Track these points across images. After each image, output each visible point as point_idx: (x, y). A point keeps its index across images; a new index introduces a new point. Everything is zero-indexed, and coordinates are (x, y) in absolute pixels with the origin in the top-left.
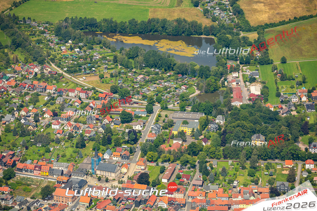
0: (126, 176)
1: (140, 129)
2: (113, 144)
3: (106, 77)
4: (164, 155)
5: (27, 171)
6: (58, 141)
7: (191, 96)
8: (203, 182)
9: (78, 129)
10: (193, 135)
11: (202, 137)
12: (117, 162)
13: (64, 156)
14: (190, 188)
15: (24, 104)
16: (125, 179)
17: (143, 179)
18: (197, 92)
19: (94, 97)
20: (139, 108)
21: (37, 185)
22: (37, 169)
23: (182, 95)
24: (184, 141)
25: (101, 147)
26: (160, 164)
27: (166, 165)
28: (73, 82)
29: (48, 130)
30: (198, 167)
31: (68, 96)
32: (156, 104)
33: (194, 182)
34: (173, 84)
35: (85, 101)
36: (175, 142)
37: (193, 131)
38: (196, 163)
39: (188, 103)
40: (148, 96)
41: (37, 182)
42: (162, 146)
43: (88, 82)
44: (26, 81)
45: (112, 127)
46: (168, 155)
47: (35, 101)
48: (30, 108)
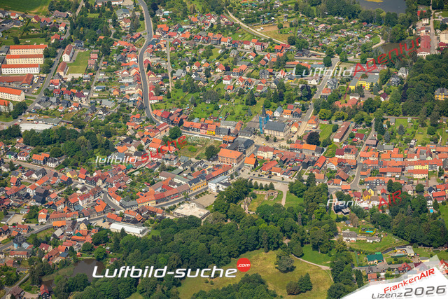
0: (296, 136)
1: (316, 83)
2: (285, 101)
3: (286, 27)
4: (338, 112)
5: (193, 130)
6: (228, 98)
7: (374, 47)
8: (377, 142)
9: (250, 85)
10: (372, 90)
11: (382, 92)
12: (288, 120)
13: (233, 114)
14: (364, 148)
15: (197, 58)
16: (295, 139)
17: (313, 138)
18: (382, 42)
19: (270, 50)
20: (317, 60)
21: (203, 145)
22: (203, 127)
23: (364, 45)
24: (362, 96)
25: (272, 103)
26: (333, 122)
27: (340, 123)
28: (249, 33)
29: (219, 86)
30: (373, 126)
31: (243, 48)
32: (336, 56)
33: (368, 142)
34: (356, 34)
35: (261, 54)
36: (351, 97)
37: (371, 86)
38: (373, 121)
39: (370, 54)
40: (328, 47)
41: (203, 142)
42: (337, 103)
43: (266, 33)
44: (201, 33)
45: (285, 82)
46: (341, 112)
47: (208, 54)
48: (203, 62)
